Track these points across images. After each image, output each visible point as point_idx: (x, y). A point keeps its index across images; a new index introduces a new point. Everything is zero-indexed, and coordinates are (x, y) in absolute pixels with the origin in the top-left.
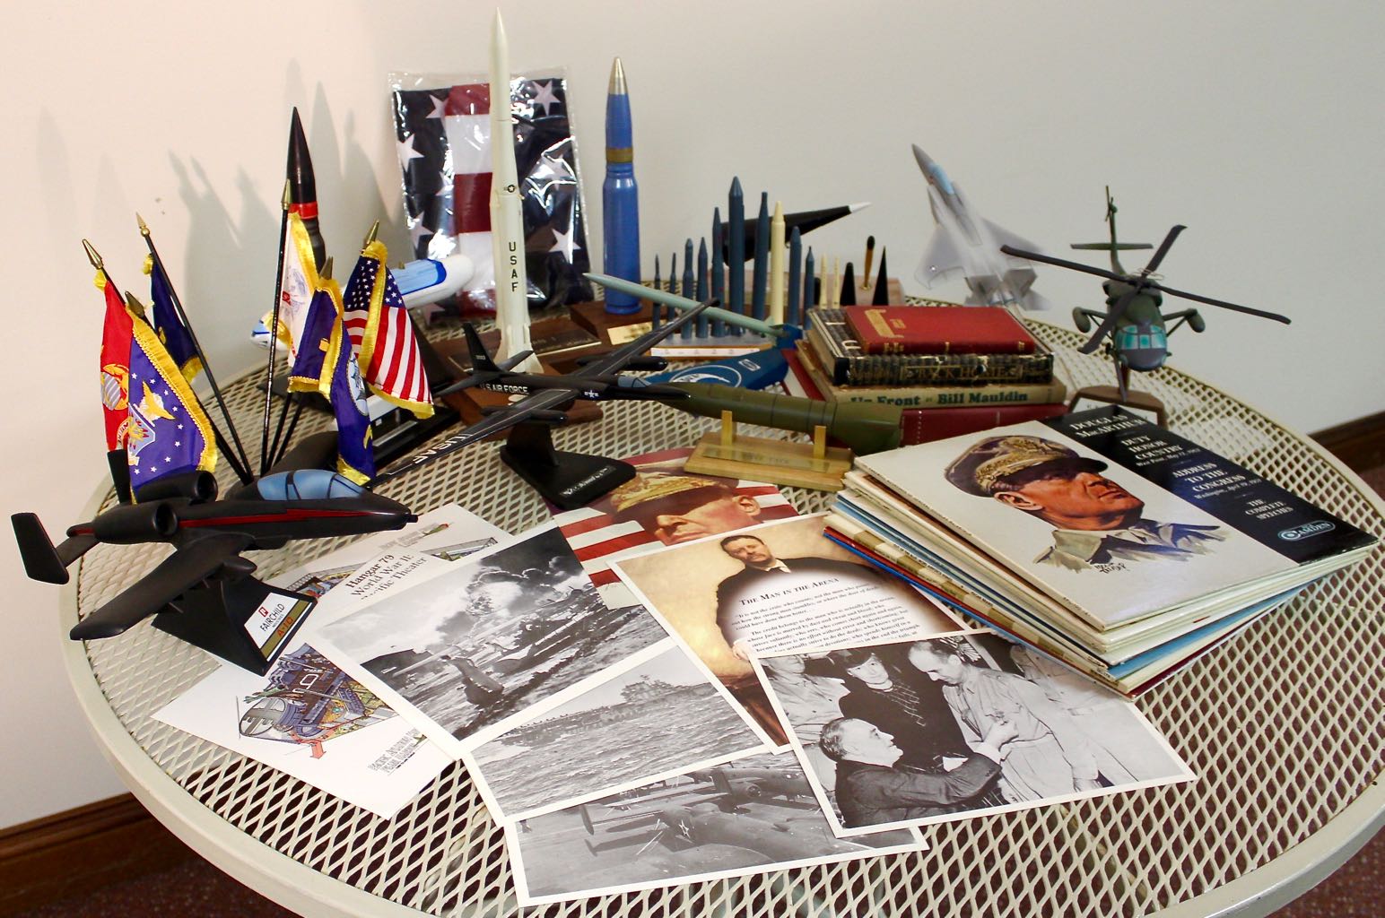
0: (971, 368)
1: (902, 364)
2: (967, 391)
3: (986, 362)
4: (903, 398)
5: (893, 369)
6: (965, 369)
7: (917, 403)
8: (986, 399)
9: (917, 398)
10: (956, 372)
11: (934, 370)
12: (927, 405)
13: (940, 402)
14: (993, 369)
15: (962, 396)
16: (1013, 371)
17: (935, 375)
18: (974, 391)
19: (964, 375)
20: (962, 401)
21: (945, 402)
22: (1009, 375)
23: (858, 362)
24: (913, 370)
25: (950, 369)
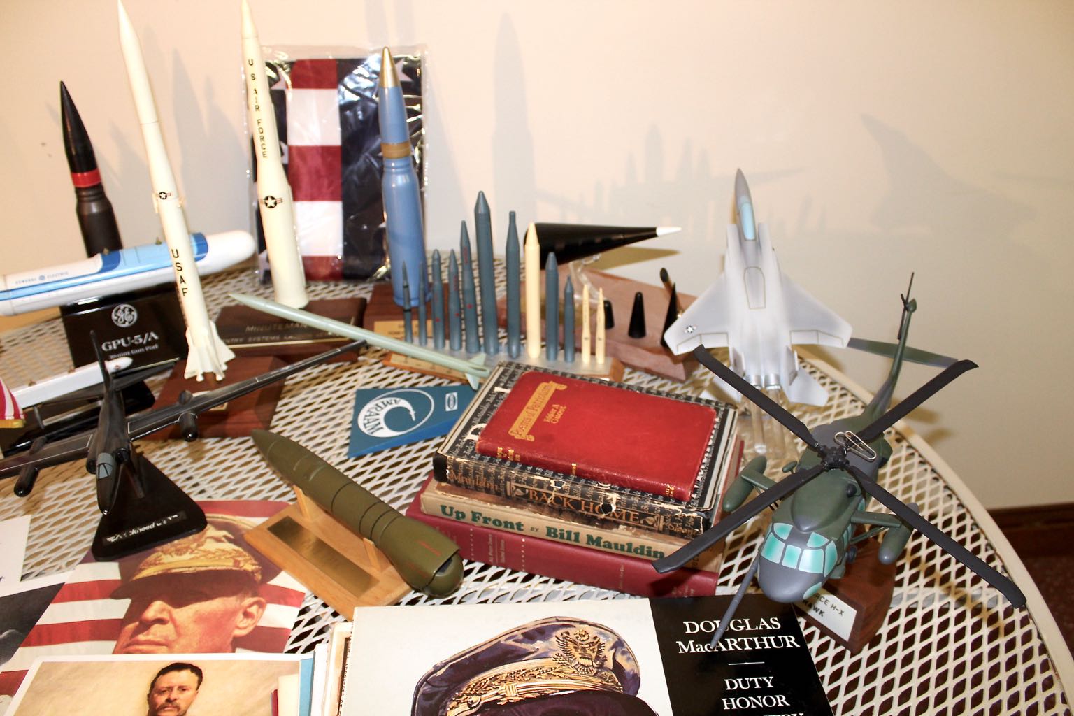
0: (595, 504)
1: (507, 479)
2: (585, 531)
3: (614, 501)
4: (502, 520)
5: (497, 481)
6: (587, 504)
7: (519, 529)
8: (608, 545)
9: (519, 525)
10: (577, 504)
11: (549, 495)
12: (533, 534)
13: (549, 534)
14: (624, 511)
15: (577, 535)
16: (650, 520)
17: (549, 501)
18: (594, 531)
19: (587, 510)
20: (577, 539)
21: (556, 536)
22: (645, 523)
23: (456, 465)
24: (523, 489)
25: (568, 499)
